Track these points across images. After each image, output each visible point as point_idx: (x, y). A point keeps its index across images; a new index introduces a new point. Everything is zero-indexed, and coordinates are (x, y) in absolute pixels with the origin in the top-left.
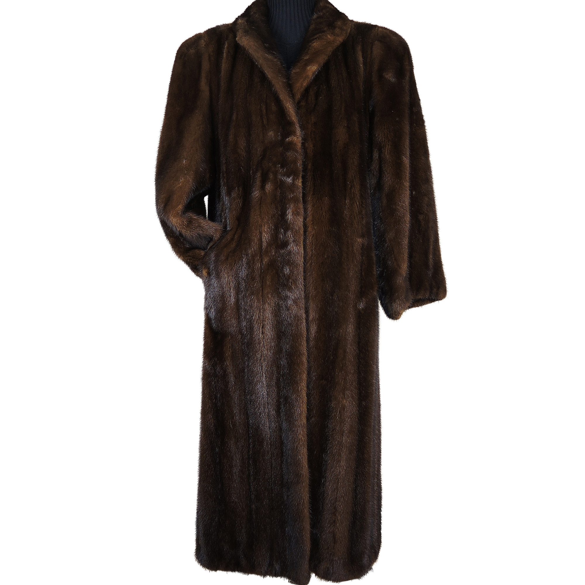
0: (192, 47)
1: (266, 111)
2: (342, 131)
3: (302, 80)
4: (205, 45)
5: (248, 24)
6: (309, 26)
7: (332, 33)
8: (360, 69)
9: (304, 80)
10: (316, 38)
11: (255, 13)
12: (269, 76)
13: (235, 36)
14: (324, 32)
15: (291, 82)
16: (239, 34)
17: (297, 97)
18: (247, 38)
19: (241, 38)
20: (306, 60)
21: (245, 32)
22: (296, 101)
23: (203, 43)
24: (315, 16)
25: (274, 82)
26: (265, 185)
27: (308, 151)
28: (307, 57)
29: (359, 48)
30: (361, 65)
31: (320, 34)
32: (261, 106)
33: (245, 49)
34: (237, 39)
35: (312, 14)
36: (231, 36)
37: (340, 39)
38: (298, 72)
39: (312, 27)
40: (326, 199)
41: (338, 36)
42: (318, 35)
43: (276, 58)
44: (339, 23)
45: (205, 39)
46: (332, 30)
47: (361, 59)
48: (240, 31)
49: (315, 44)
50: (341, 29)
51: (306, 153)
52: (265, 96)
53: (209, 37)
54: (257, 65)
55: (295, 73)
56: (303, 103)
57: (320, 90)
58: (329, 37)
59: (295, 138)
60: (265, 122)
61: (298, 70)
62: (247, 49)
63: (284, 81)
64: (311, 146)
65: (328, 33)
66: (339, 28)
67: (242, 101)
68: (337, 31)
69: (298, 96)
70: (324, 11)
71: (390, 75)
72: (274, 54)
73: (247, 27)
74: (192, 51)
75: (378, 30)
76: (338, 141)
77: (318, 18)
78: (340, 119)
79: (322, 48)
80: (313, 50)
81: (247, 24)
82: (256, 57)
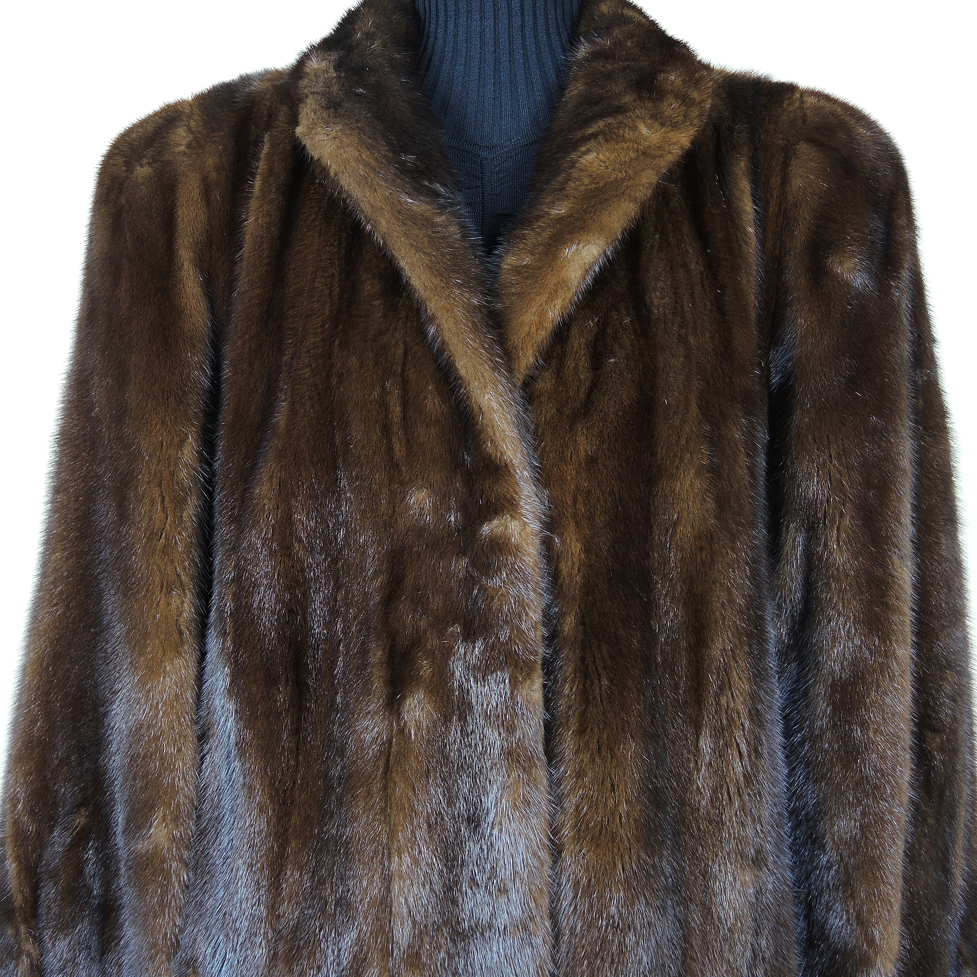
0: (144, 156)
1: (405, 410)
2: (691, 485)
3: (544, 298)
4: (189, 146)
5: (343, 75)
6: (563, 88)
7: (654, 117)
8: (745, 242)
9: (550, 299)
10: (594, 136)
11: (369, 36)
12: (416, 283)
13: (294, 121)
14: (620, 110)
15: (499, 306)
16: (308, 112)
17: (523, 365)
18: (335, 129)
19: (312, 128)
20: (560, 220)
21: (327, 108)
22: (520, 377)
23: (181, 137)
24: (583, 50)
25: (434, 305)
26: (404, 698)
27: (562, 566)
28: (560, 210)
29: (741, 166)
30: (750, 229)
31: (610, 120)
32: (383, 388)
33: (325, 171)
34: (299, 130)
35: (573, 40)
36: (283, 113)
37: (683, 139)
38: (526, 266)
39: (576, 89)
40: (631, 749)
41: (675, 126)
42: (601, 124)
43: (443, 208)
44: (673, 78)
45: (192, 124)
46: (651, 104)
47: (748, 207)
48: (309, 101)
49: (591, 157)
50: (684, 99)
51: (554, 577)
52: (400, 352)
53: (205, 118)
54: (370, 235)
55: (517, 270)
56: (545, 384)
57: (609, 331)
58: (644, 130)
59: (514, 527)
60: (399, 450)
61: (527, 260)
62: (332, 174)
63: (475, 301)
64: (576, 547)
65: (638, 116)
66: (677, 97)
67: (314, 365)
68: (671, 107)
69: (527, 358)
70: (616, 32)
71: (849, 264)
72: (437, 194)
73: (335, 88)
74: (142, 171)
75: (802, 102)
76: (676, 524)
77: (597, 55)
78: (683, 442)
79: (620, 175)
80: (586, 181)
81: (338, 77)
82: (365, 206)
